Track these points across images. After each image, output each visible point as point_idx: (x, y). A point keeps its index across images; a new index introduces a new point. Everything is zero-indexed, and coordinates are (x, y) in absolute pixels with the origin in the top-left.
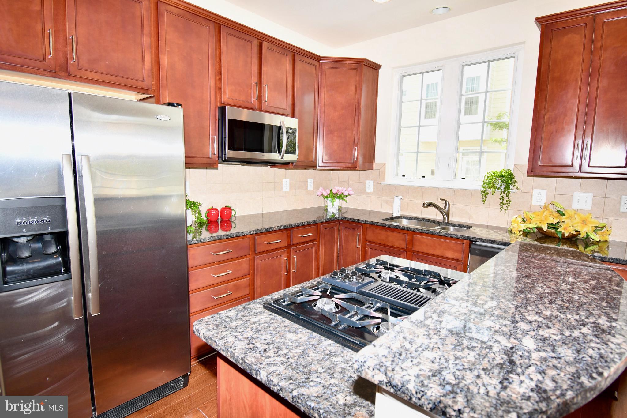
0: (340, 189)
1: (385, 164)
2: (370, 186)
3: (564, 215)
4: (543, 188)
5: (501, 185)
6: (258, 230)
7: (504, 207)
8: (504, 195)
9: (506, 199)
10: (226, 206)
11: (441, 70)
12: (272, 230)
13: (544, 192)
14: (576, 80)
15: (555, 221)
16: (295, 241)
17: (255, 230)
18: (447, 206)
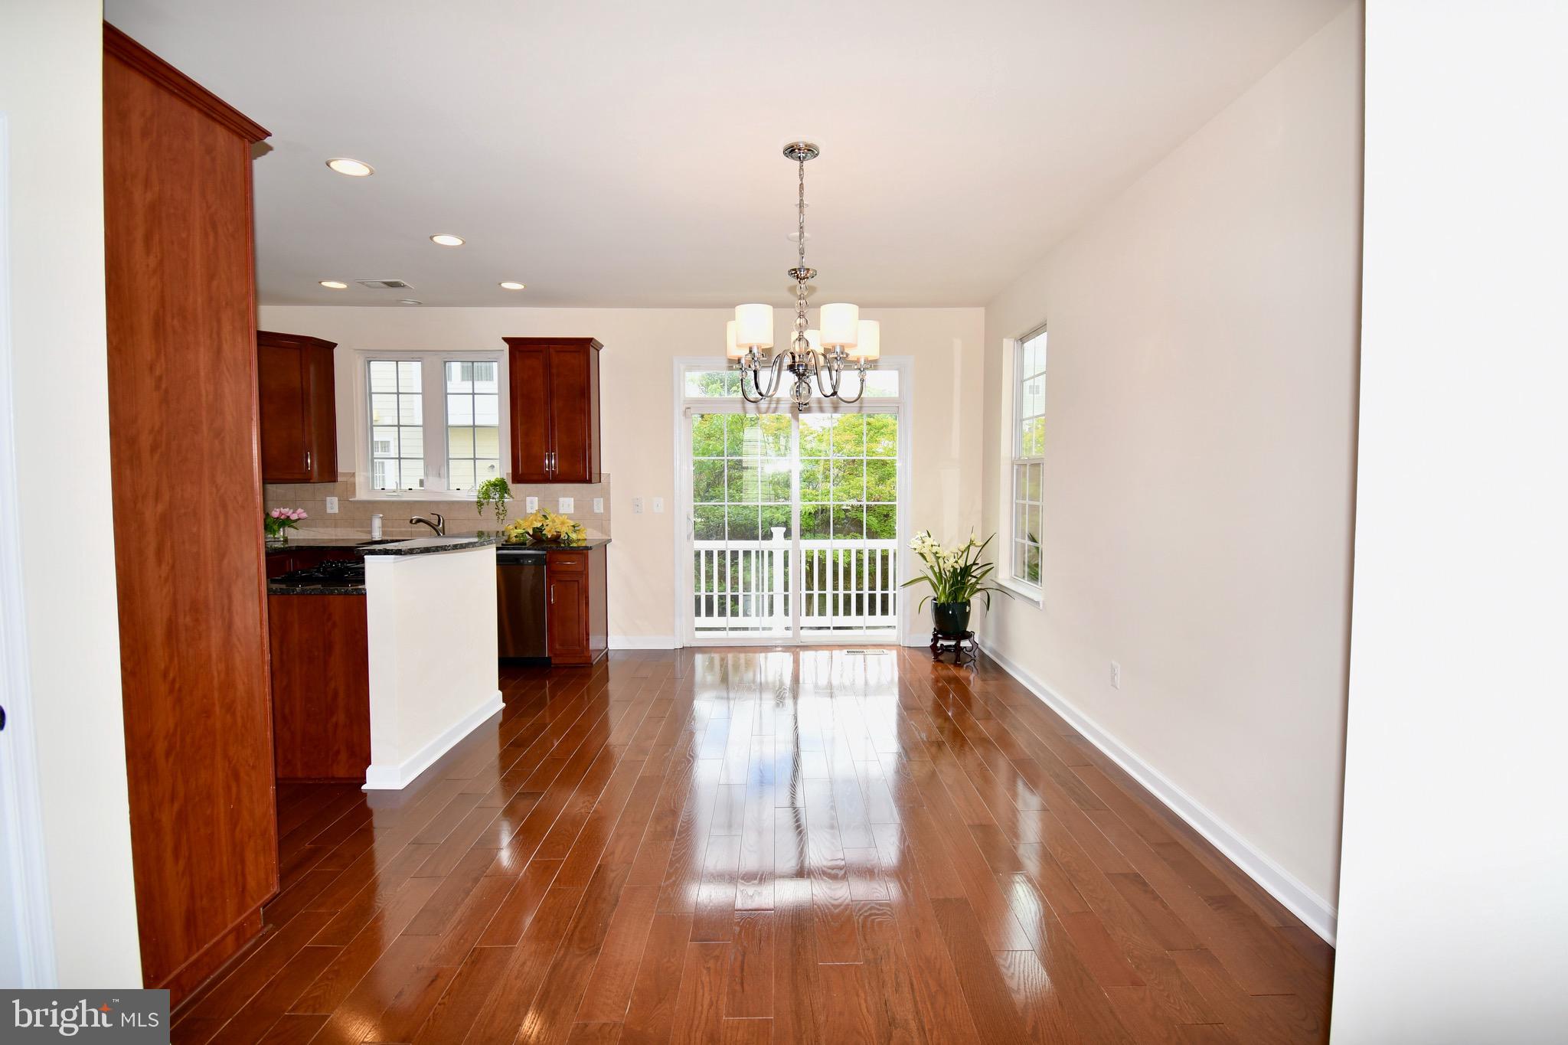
0: (283, 510)
1: (354, 474)
2: (333, 504)
3: (547, 519)
4: (534, 496)
5: (495, 495)
8: (500, 505)
9: (501, 508)
13: (535, 500)
15: (539, 525)
18: (441, 521)
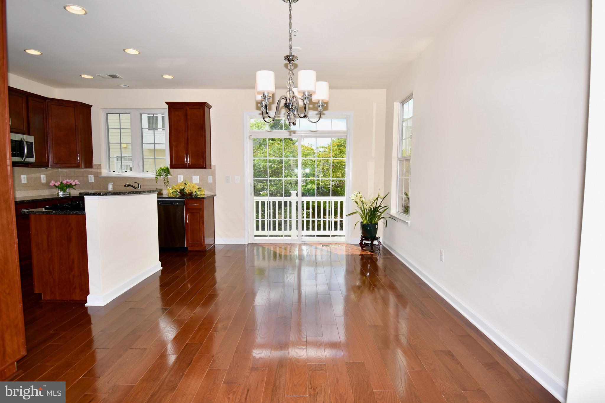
1: (101, 164)
3: (187, 185)
4: (181, 175)
7: (166, 184)
9: (166, 179)
11: (129, 114)
18: (139, 186)
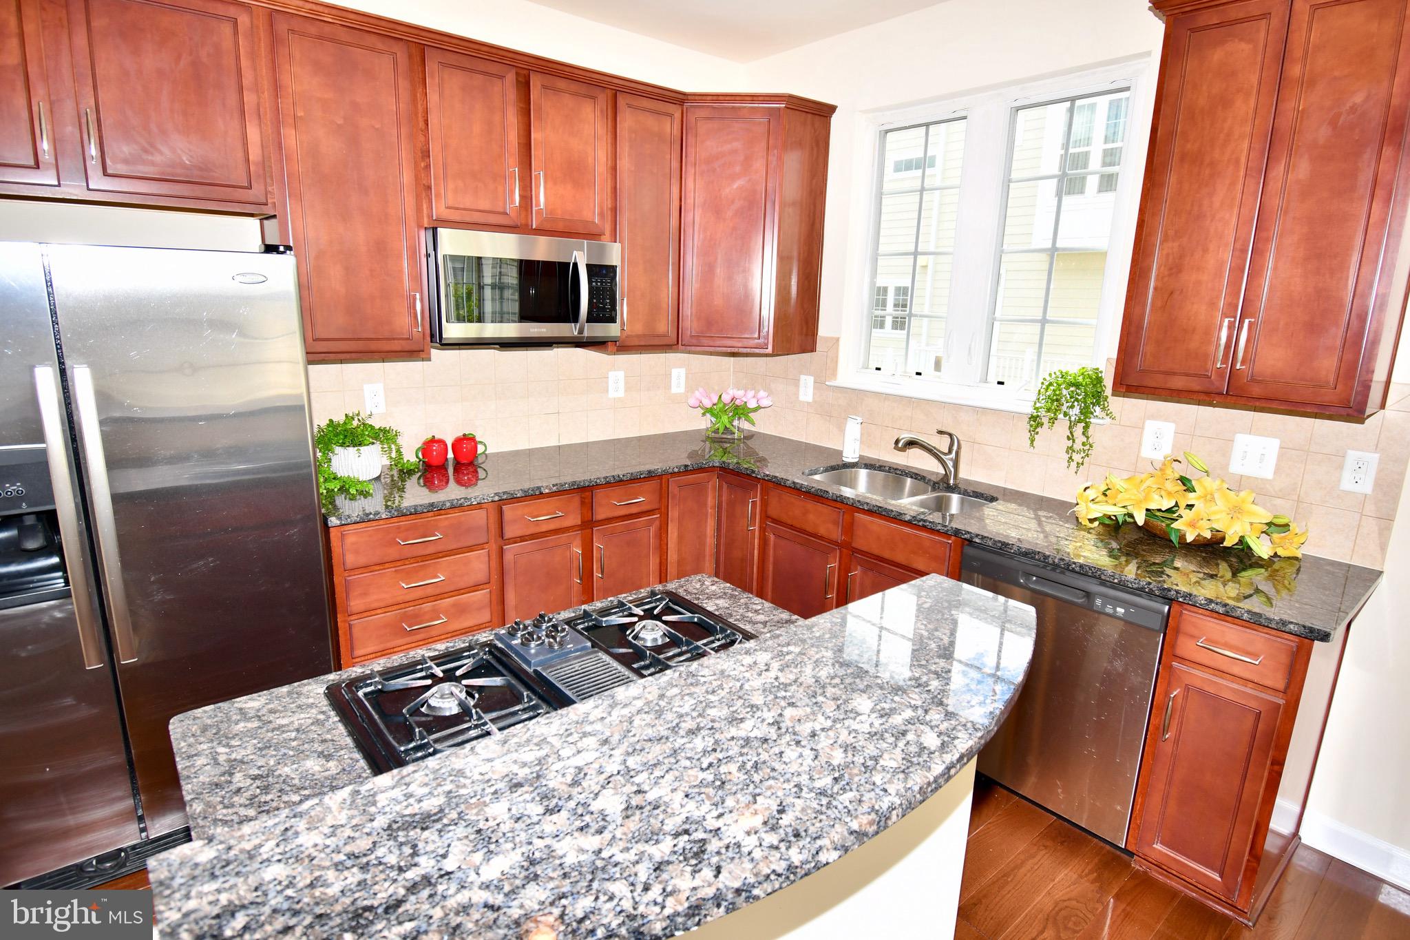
0: (738, 394)
1: (838, 340)
2: (807, 389)
3: (1192, 489)
4: (1166, 420)
5: (1072, 407)
6: (504, 493)
7: (1076, 457)
8: (1079, 429)
9: (1080, 438)
10: (464, 435)
11: (965, 118)
12: (541, 493)
13: (1169, 429)
14: (1237, 161)
16: (601, 514)
17: (496, 494)
18: (955, 448)
